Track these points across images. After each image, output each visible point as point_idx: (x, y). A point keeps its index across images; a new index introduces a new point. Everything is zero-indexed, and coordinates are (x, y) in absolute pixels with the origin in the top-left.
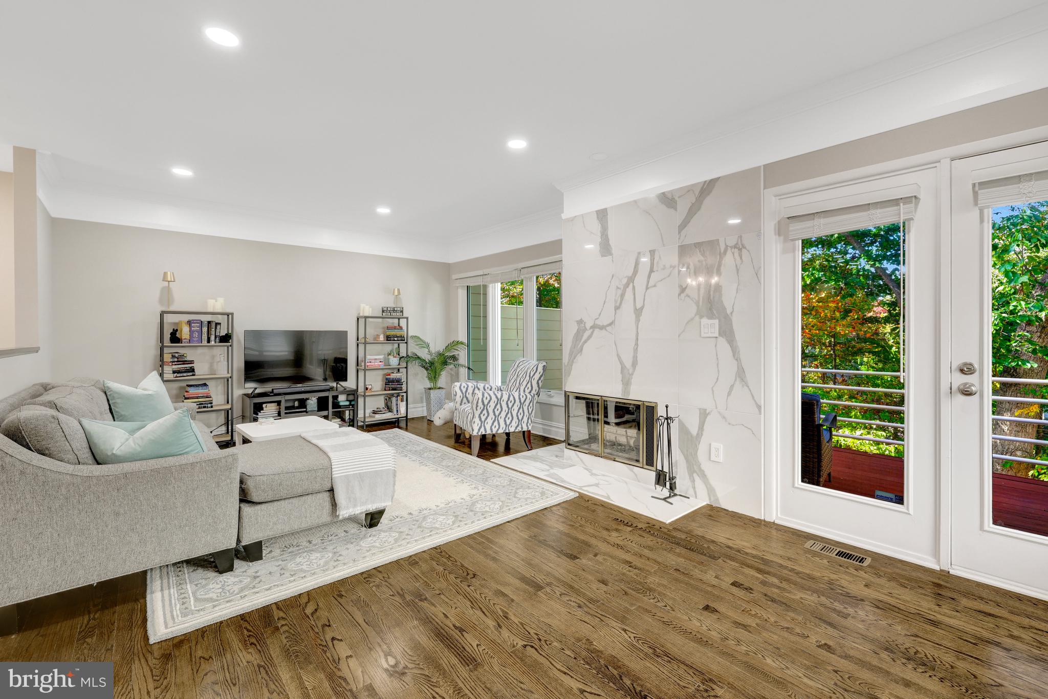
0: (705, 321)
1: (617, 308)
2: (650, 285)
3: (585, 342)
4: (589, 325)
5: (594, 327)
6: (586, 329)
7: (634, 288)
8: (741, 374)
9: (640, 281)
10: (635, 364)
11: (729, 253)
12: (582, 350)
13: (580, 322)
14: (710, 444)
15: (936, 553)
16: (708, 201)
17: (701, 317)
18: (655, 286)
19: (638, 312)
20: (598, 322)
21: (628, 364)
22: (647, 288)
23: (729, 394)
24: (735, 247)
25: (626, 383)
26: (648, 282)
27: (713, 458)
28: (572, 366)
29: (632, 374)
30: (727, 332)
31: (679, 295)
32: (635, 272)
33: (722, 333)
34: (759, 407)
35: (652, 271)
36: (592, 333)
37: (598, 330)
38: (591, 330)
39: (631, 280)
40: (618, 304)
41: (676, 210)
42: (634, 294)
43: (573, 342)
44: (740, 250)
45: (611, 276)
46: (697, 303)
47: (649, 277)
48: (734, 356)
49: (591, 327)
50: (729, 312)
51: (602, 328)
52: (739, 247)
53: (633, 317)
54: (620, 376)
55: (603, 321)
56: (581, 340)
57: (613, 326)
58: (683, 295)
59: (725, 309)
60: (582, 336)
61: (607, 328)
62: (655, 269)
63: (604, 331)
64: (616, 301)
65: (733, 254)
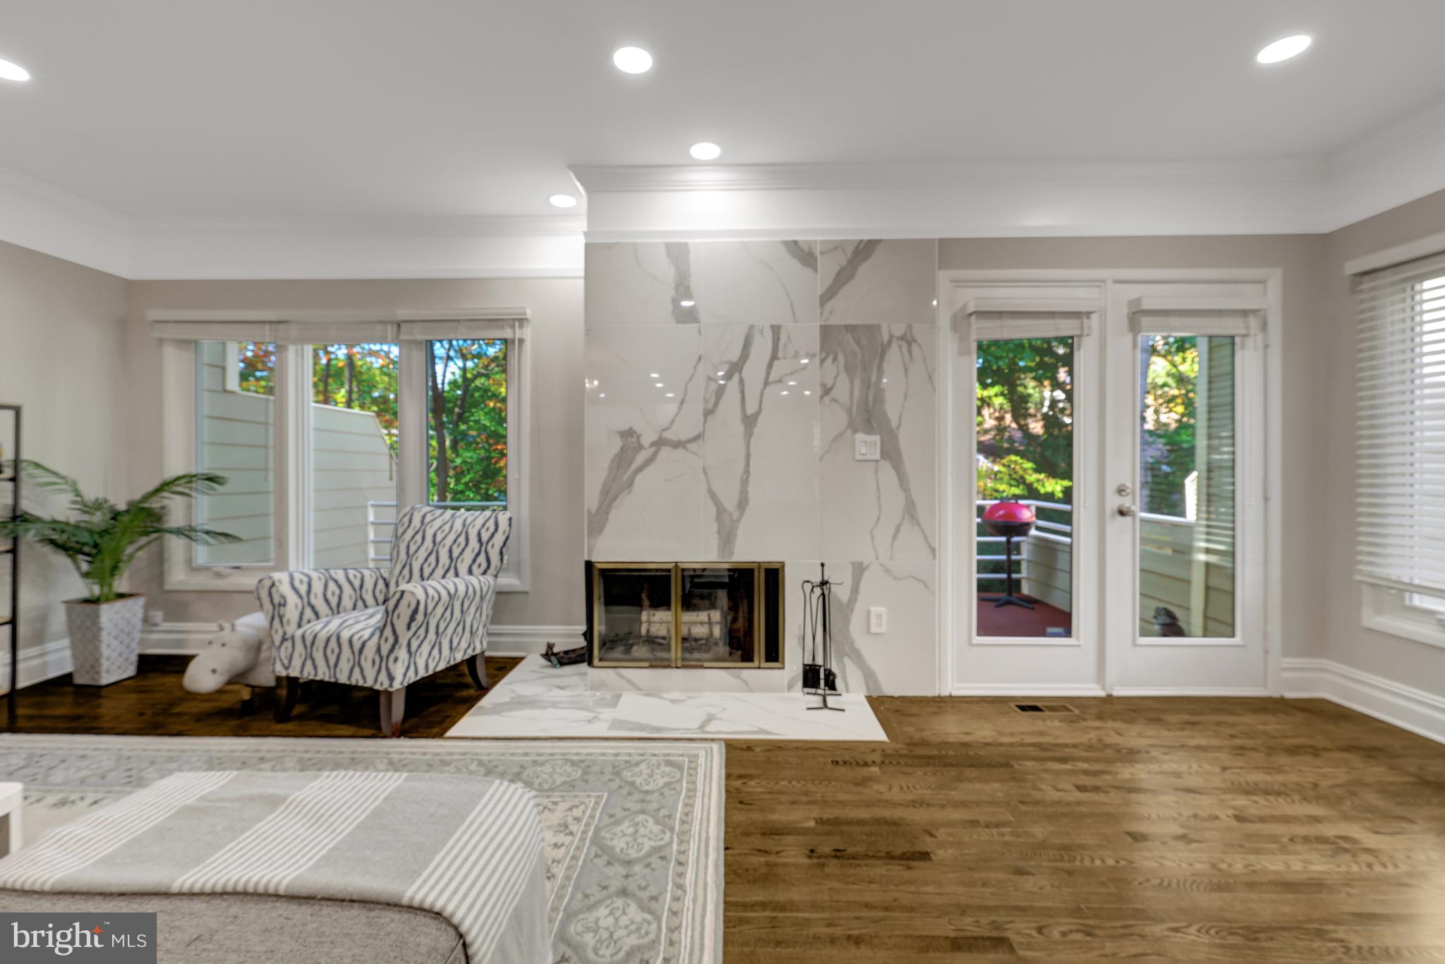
0: (860, 436)
1: (708, 413)
2: (773, 377)
3: (640, 469)
4: (648, 438)
5: (659, 443)
6: (640, 447)
7: (742, 381)
8: (910, 509)
9: (754, 370)
10: (743, 504)
11: (895, 345)
12: (630, 484)
13: (628, 434)
14: (869, 612)
15: (1100, 677)
16: (864, 269)
17: (855, 431)
18: (780, 381)
19: (750, 422)
20: (667, 435)
21: (730, 503)
22: (766, 383)
23: (895, 537)
24: (903, 338)
25: (727, 539)
26: (768, 374)
27: (874, 629)
28: (607, 513)
29: (739, 520)
30: (891, 453)
31: (822, 397)
32: (745, 356)
33: (885, 454)
34: (933, 551)
35: (774, 357)
36: (655, 455)
37: (668, 448)
38: (654, 449)
39: (735, 368)
40: (710, 406)
41: (816, 270)
42: (743, 392)
43: (610, 469)
44: (909, 343)
45: (697, 357)
46: (849, 411)
47: (770, 366)
48: (901, 485)
49: (653, 444)
50: (894, 424)
51: (677, 445)
52: (908, 340)
53: (739, 428)
54: (715, 526)
55: (681, 432)
56: (629, 465)
57: (700, 442)
58: (827, 399)
59: (887, 420)
60: (633, 459)
61: (688, 446)
62: (780, 354)
63: (681, 451)
64: (706, 401)
65: (900, 347)
